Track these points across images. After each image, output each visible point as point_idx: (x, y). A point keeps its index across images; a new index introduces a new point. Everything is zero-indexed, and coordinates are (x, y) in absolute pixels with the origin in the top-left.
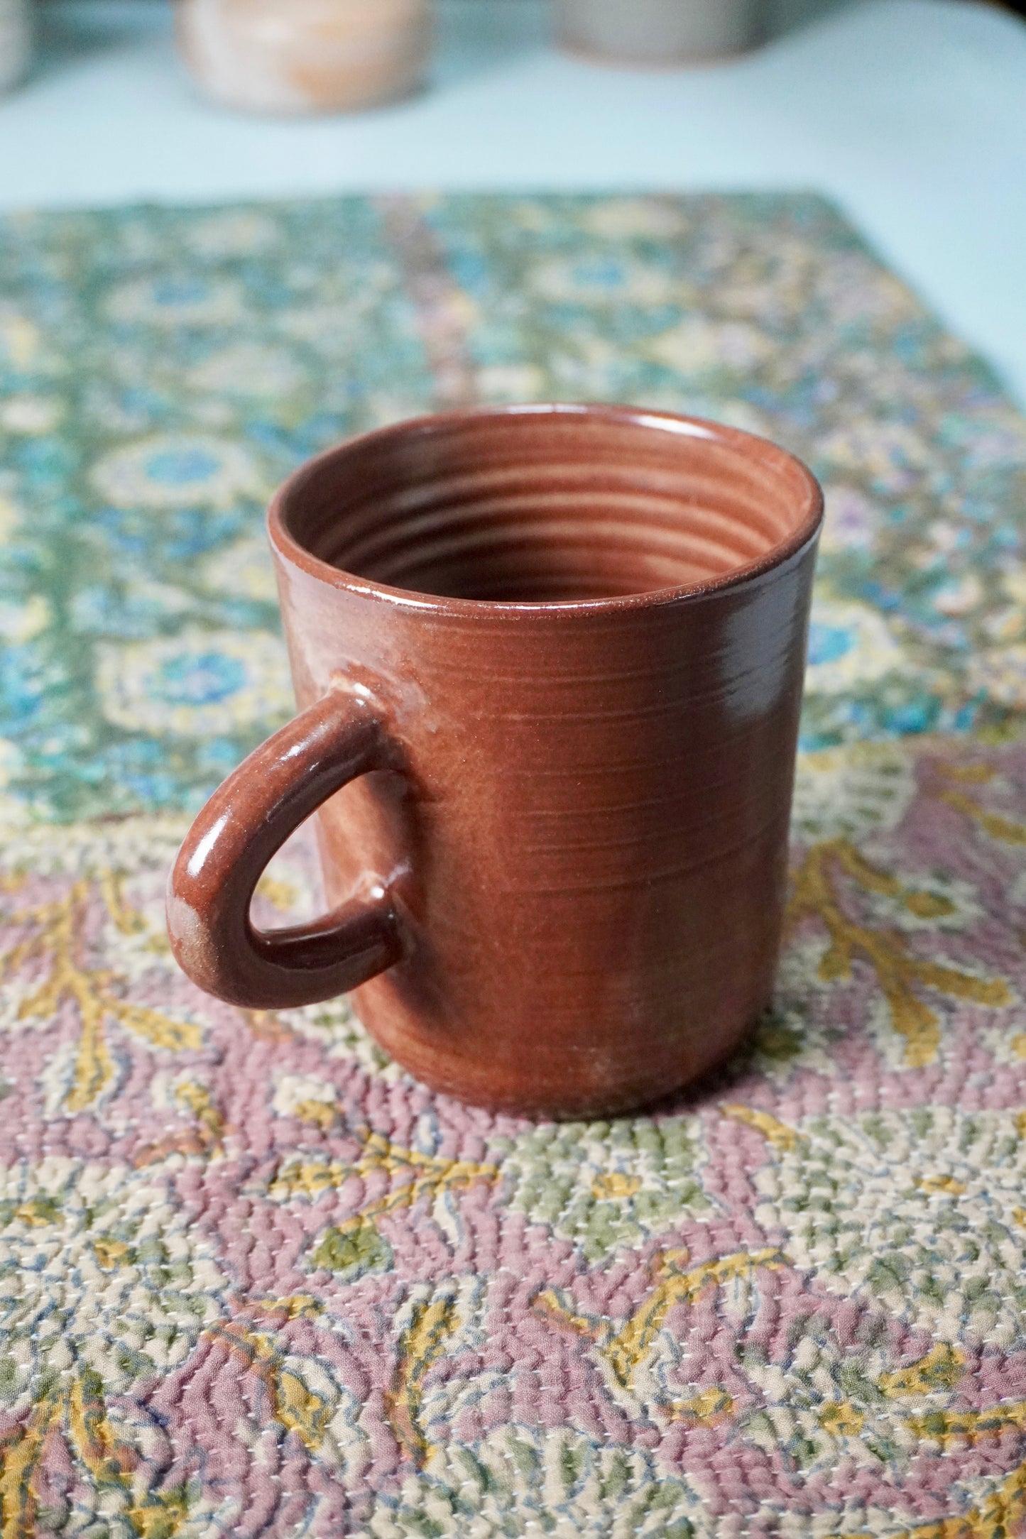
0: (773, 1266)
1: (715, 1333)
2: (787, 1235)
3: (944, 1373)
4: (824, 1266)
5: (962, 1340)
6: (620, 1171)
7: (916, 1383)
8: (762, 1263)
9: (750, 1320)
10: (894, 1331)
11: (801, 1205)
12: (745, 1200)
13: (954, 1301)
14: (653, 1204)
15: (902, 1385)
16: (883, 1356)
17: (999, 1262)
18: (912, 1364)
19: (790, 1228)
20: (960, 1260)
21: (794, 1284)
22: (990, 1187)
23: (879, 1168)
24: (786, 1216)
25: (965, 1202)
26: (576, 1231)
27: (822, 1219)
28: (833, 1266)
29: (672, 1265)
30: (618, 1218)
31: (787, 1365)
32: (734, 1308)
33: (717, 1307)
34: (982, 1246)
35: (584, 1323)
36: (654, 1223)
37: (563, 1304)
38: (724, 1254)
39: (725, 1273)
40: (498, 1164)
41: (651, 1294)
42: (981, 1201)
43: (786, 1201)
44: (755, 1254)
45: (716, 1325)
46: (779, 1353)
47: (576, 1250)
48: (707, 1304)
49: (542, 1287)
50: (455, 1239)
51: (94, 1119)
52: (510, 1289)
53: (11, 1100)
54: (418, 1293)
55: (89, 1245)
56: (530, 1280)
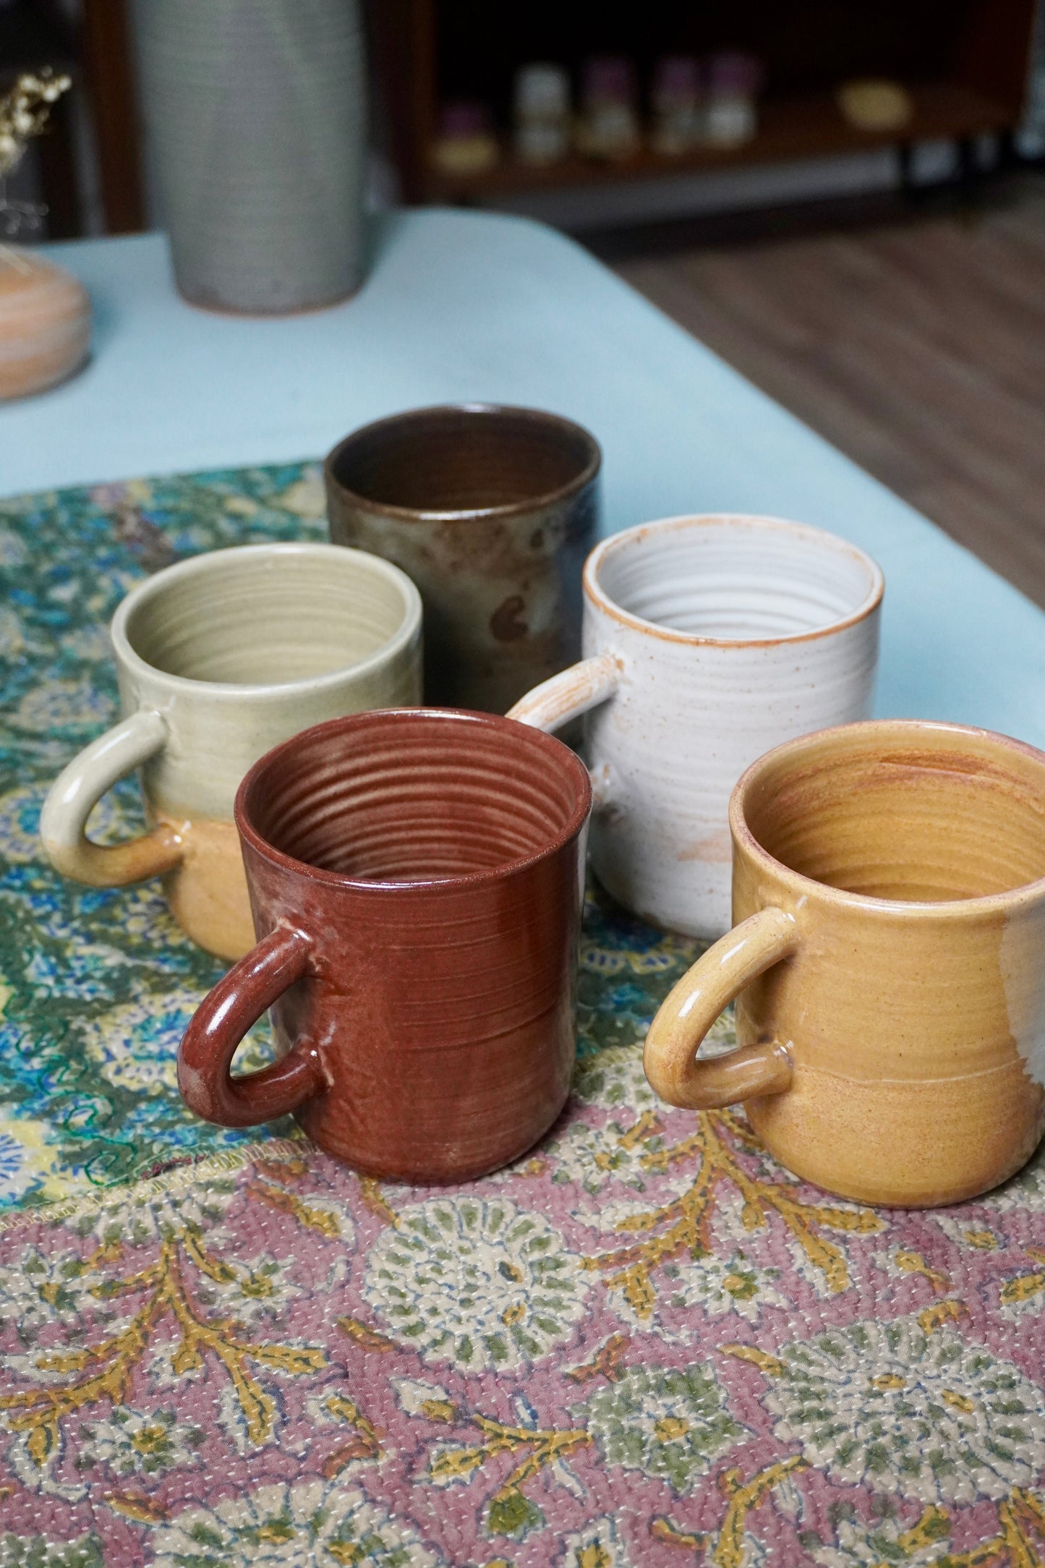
0: (801, 1469)
1: (781, 1528)
2: (801, 1444)
3: (936, 1528)
4: (834, 1462)
5: (942, 1500)
6: (670, 1416)
7: (922, 1538)
8: (793, 1468)
9: (799, 1515)
10: (898, 1505)
11: (800, 1417)
12: (765, 1422)
13: (926, 1471)
14: (705, 1437)
15: (914, 1542)
16: (895, 1523)
17: (945, 1436)
18: (916, 1524)
19: (801, 1437)
20: (920, 1439)
21: (820, 1480)
22: (920, 1378)
23: (842, 1378)
24: (796, 1428)
25: (909, 1392)
26: (660, 1469)
27: (819, 1426)
28: (840, 1462)
29: (734, 1481)
30: (683, 1454)
31: (837, 1545)
32: (788, 1505)
33: (775, 1509)
34: (930, 1426)
35: (691, 1540)
36: (711, 1453)
37: (672, 1529)
38: (765, 1467)
39: (771, 1481)
40: (585, 1427)
41: (727, 1507)
42: (918, 1391)
43: (791, 1417)
44: (785, 1463)
45: (779, 1523)
46: (830, 1538)
47: (665, 1483)
48: (767, 1508)
49: (654, 1517)
50: (579, 1494)
51: (278, 1447)
52: (635, 1522)
53: (207, 1444)
54: (573, 1541)
55: (326, 1551)
56: (644, 1513)
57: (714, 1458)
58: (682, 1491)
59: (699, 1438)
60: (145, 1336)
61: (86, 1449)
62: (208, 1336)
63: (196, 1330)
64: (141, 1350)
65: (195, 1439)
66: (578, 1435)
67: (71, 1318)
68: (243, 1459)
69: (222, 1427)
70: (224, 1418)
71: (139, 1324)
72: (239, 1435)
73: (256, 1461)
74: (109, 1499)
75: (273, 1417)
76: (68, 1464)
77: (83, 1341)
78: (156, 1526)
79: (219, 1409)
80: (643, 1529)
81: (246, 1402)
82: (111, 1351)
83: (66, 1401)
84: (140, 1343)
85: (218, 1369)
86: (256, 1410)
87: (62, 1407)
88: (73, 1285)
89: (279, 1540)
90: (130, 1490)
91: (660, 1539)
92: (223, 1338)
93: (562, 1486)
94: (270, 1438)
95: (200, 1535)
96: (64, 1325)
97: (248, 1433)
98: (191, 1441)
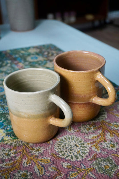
26: (107, 173)
51: (45, 175)
53: (33, 175)
58: (111, 177)
59: (111, 168)
60: (22, 159)
61: (14, 177)
62: (32, 158)
63: (29, 157)
64: (21, 161)
65: (31, 174)
66: (92, 168)
67: (10, 158)
68: (39, 177)
69: (35, 172)
70: (35, 171)
71: (21, 157)
72: (38, 173)
73: (42, 177)
75: (43, 170)
77: (12, 161)
79: (34, 169)
82: (17, 162)
83: (10, 170)
85: (34, 163)
86: (40, 169)
88: (10, 153)
92: (34, 158)
94: (43, 173)
97: (40, 173)
98: (31, 175)
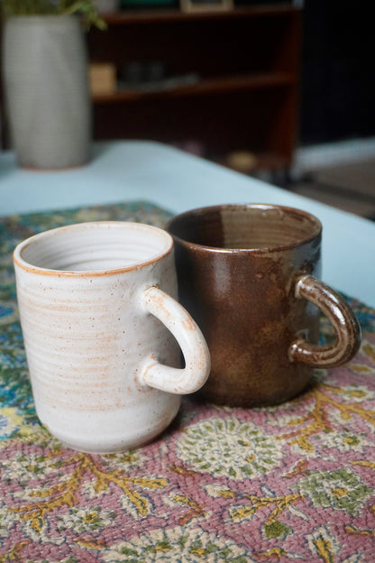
6: (337, 487)
14: (357, 494)
26: (340, 507)
30: (349, 501)
36: (362, 499)
37: (355, 530)
40: (299, 493)
47: (346, 512)
49: (345, 526)
50: (306, 518)
51: (154, 516)
52: (337, 528)
53: (118, 517)
54: (309, 537)
55: (190, 552)
56: (340, 524)
57: (364, 501)
58: (355, 515)
59: (354, 494)
60: (79, 480)
61: (60, 524)
62: (110, 477)
63: (103, 476)
64: (78, 486)
65: (113, 516)
66: (296, 496)
67: (42, 477)
68: (138, 521)
69: (124, 510)
70: (124, 507)
71: (75, 476)
72: (134, 513)
73: (145, 522)
74: (76, 542)
75: (149, 506)
76: (53, 531)
77: (50, 485)
78: (102, 549)
79: (121, 503)
80: (341, 531)
81: (134, 500)
82: (64, 487)
83: (46, 508)
84: (77, 483)
85: (117, 488)
86: (139, 503)
87: (45, 510)
88: (41, 465)
89: (165, 550)
90: (86, 537)
91: (351, 534)
92: (116, 477)
93: (296, 516)
94: (149, 512)
95: (125, 552)
96: (39, 480)
97: (138, 511)
98: (110, 517)
